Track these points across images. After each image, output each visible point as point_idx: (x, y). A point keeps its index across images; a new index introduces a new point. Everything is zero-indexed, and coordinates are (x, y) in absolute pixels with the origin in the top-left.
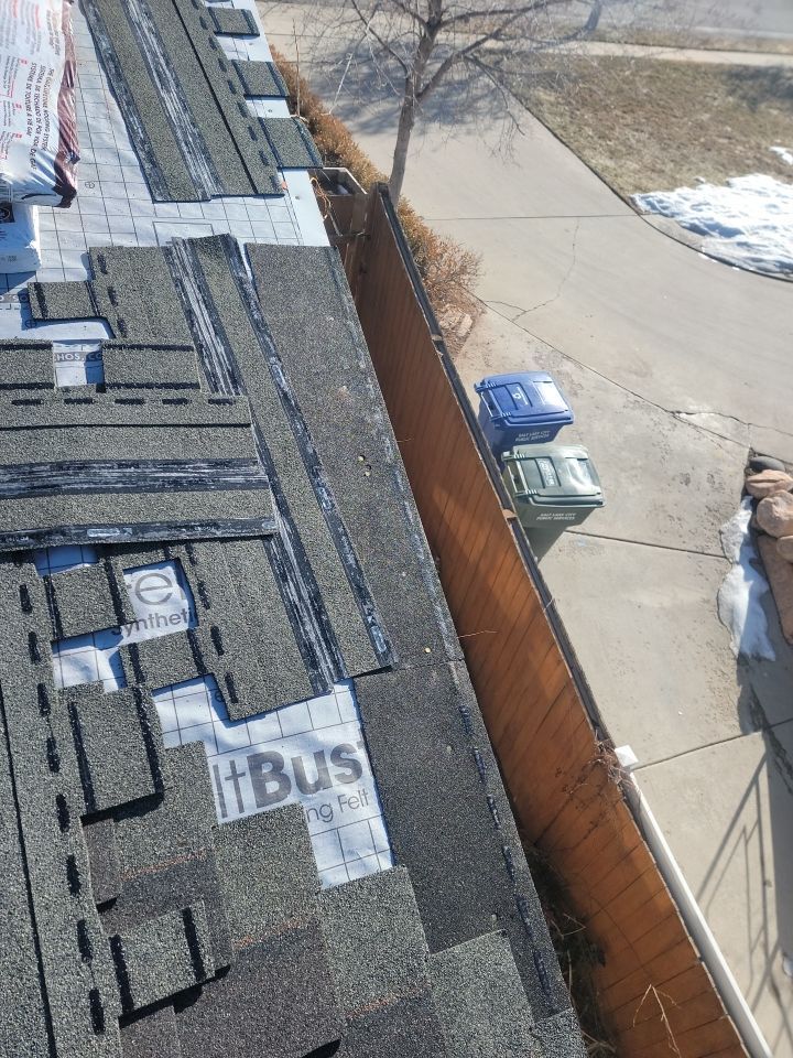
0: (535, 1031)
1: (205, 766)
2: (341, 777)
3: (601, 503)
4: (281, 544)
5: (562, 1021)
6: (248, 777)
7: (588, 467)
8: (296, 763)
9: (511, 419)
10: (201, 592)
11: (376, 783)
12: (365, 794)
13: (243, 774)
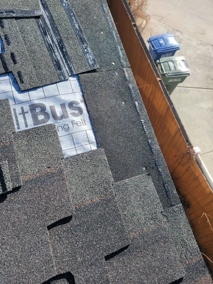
0: (164, 213)
1: (9, 109)
2: (73, 114)
3: (189, 74)
4: (44, 20)
5: (176, 209)
6: (30, 114)
7: (185, 63)
8: (52, 108)
9: (159, 50)
10: (6, 39)
11: (90, 117)
12: (84, 121)
13: (27, 112)
